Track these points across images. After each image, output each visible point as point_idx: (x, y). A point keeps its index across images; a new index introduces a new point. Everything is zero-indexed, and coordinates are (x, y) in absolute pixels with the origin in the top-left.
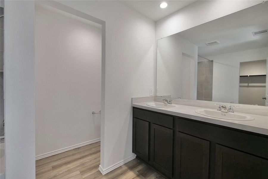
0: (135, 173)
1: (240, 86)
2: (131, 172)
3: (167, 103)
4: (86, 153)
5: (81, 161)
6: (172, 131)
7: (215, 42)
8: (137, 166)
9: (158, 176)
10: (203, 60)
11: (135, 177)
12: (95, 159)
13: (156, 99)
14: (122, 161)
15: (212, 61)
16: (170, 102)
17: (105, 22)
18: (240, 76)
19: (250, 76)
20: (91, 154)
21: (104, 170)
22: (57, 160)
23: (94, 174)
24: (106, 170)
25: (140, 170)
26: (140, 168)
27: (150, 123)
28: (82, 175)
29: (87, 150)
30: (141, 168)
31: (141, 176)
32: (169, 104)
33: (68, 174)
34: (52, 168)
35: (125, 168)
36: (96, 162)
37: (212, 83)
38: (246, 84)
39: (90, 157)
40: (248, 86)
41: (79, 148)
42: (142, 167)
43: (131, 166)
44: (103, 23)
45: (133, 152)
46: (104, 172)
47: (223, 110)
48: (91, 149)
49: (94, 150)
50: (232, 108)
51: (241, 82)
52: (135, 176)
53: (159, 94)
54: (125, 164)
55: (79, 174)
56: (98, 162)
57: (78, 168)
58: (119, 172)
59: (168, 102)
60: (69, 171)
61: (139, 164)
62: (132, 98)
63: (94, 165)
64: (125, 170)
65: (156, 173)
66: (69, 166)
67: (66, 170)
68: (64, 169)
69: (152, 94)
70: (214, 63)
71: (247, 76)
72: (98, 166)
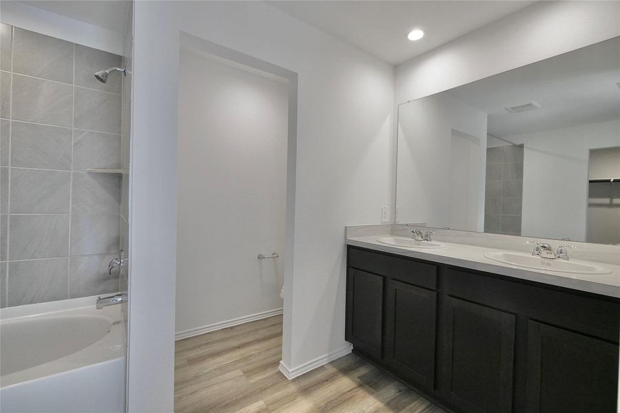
0: (353, 380)
1: (590, 205)
2: (345, 377)
3: (420, 238)
4: (250, 339)
5: (242, 351)
6: (435, 294)
7: (529, 105)
8: (358, 367)
9: (402, 388)
10: (498, 144)
11: (355, 388)
12: (267, 350)
13: (395, 229)
14: (326, 355)
15: (521, 146)
16: (427, 238)
17: (297, 74)
18: (590, 182)
19: (615, 181)
20: (258, 341)
21: (290, 371)
22: (194, 348)
23: (270, 377)
24: (295, 371)
25: (364, 376)
26: (363, 371)
27: (385, 278)
28: (247, 377)
29: (249, 332)
30: (365, 372)
31: (367, 386)
32: (426, 241)
33: (220, 375)
34: (188, 361)
35: (331, 370)
36: (274, 356)
37: (521, 196)
38: (607, 201)
39: (257, 346)
40: (611, 205)
41: (232, 328)
42: (367, 371)
43: (344, 368)
44: (293, 76)
45: (346, 340)
46: (291, 375)
47: (544, 253)
48: (257, 330)
49: (262, 333)
50: (563, 251)
51: (591, 194)
52: (354, 385)
53: (401, 220)
54: (331, 363)
55: (241, 376)
56: (276, 355)
57: (239, 365)
58: (320, 376)
59: (422, 237)
60: (222, 369)
61: (361, 364)
62: (346, 227)
63: (269, 360)
64: (333, 374)
65: (396, 383)
66: (219, 359)
67: (216, 367)
68: (212, 364)
69: (387, 220)
70: (525, 150)
71: (609, 181)
72: (277, 363)
